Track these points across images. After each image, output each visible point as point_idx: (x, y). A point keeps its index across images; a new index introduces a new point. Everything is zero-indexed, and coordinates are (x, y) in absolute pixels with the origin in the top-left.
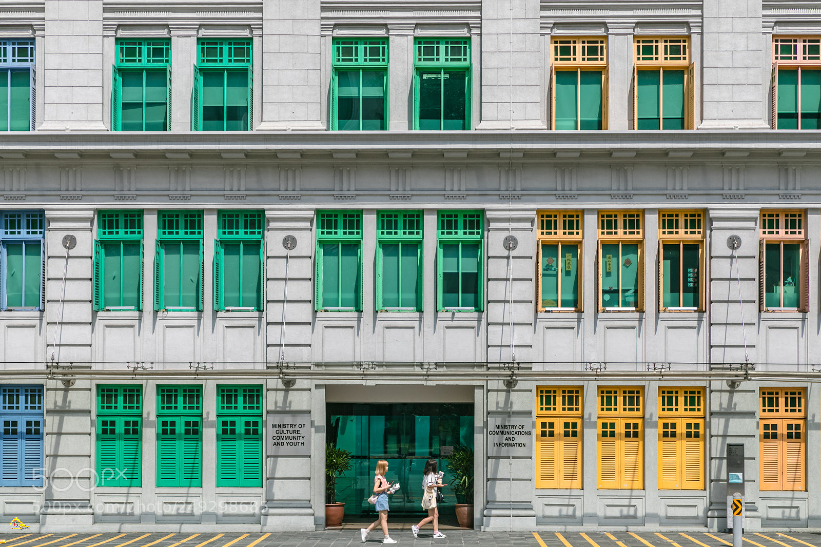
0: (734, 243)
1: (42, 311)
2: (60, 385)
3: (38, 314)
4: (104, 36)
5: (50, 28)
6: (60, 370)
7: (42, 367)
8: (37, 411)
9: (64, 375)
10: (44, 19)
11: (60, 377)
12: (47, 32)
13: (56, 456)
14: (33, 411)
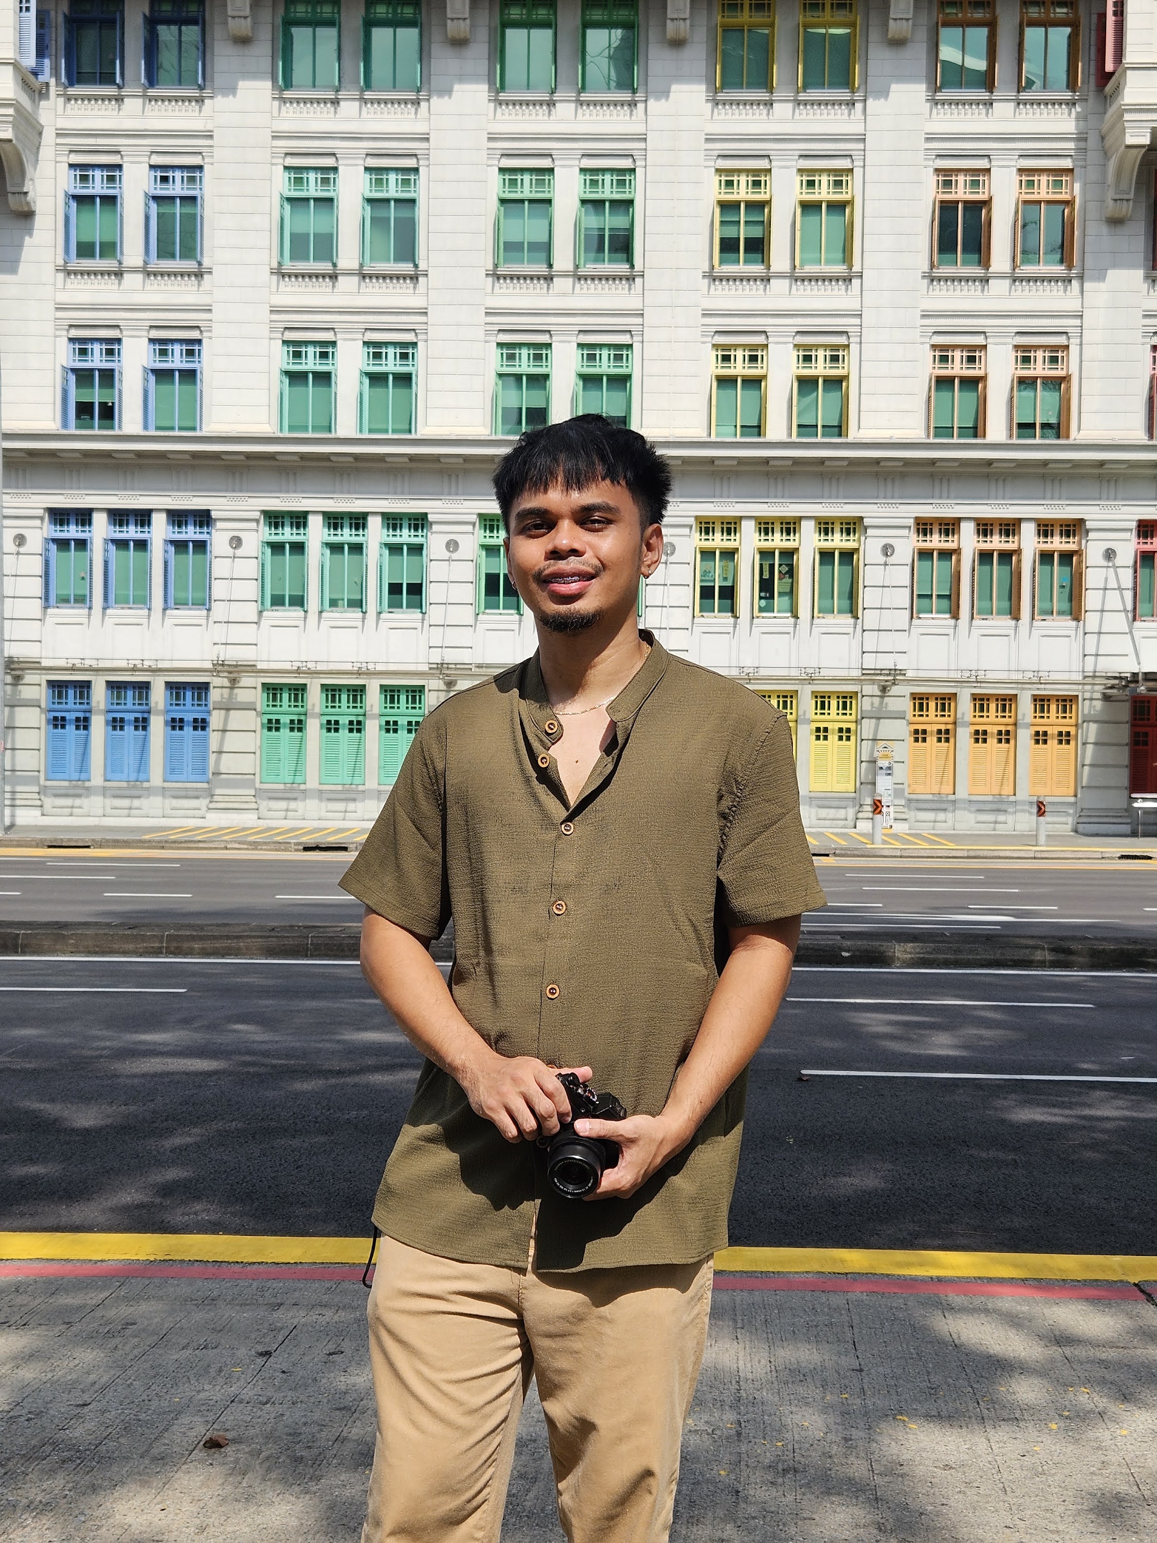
0: (887, 550)
1: (209, 610)
2: (226, 683)
3: (205, 612)
4: (271, 339)
5: (217, 329)
6: (226, 668)
7: (209, 665)
8: (203, 708)
9: (230, 672)
10: (211, 320)
11: (226, 674)
12: (213, 334)
13: (220, 752)
14: (199, 708)
